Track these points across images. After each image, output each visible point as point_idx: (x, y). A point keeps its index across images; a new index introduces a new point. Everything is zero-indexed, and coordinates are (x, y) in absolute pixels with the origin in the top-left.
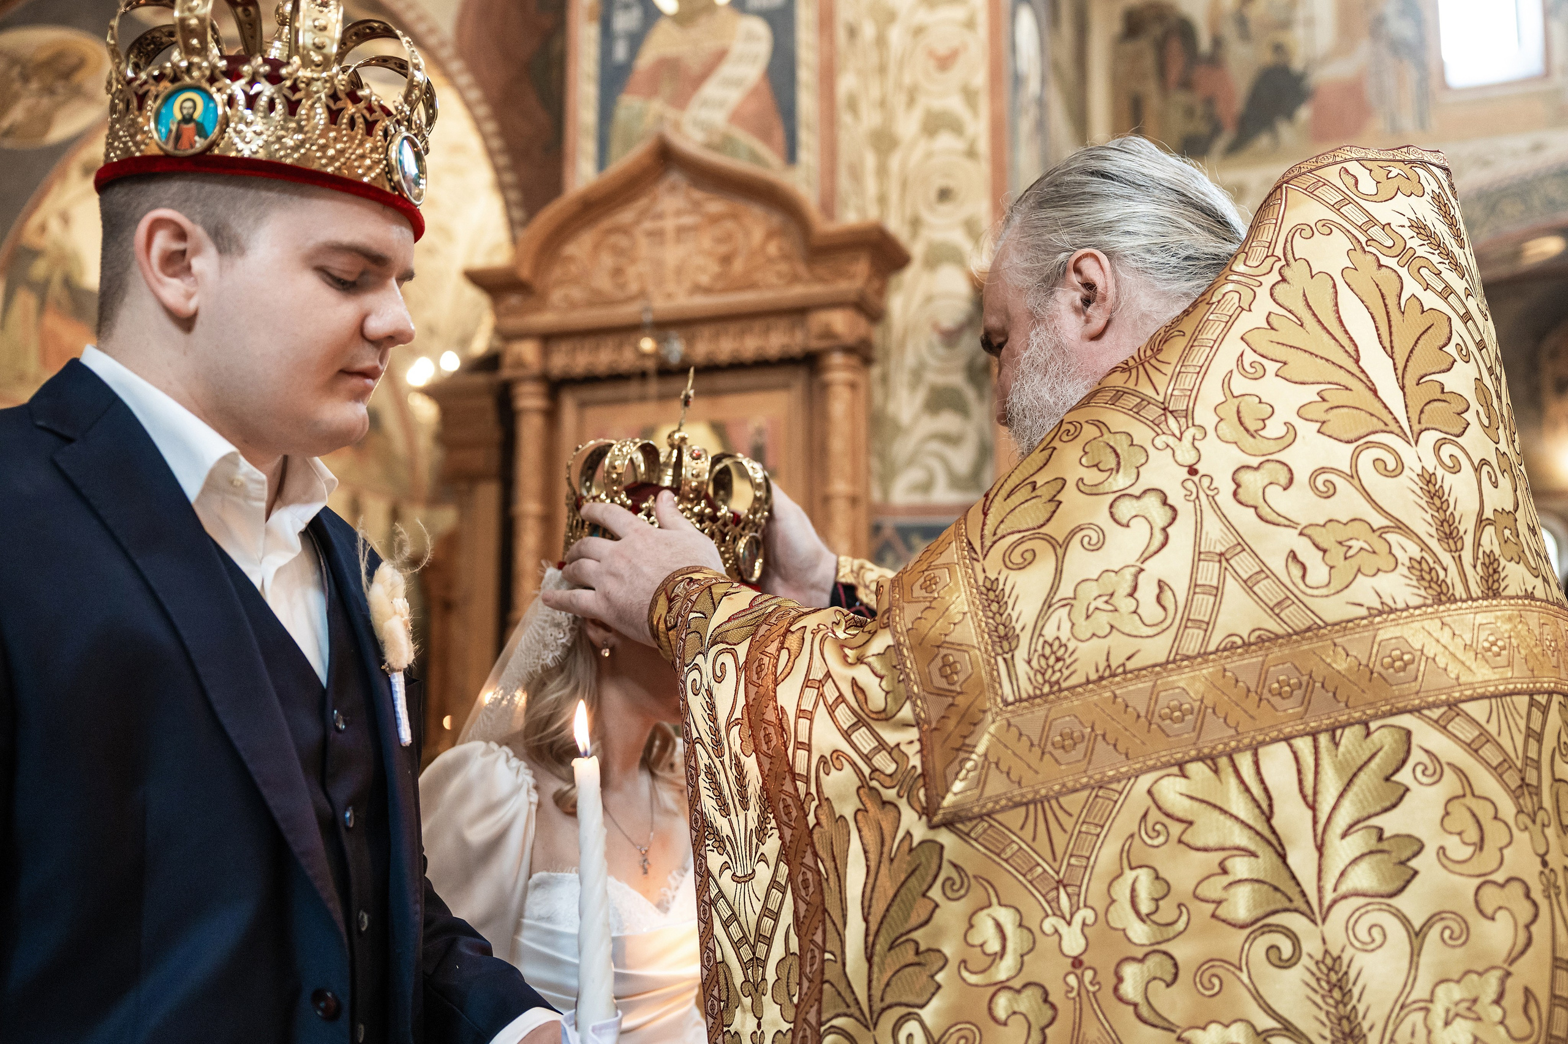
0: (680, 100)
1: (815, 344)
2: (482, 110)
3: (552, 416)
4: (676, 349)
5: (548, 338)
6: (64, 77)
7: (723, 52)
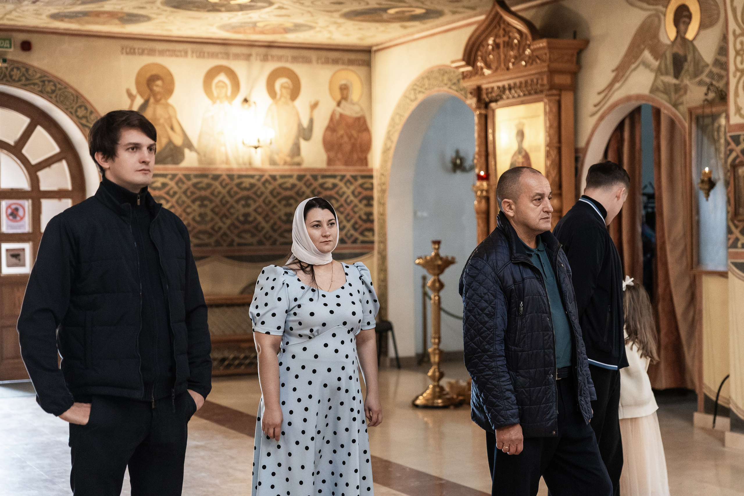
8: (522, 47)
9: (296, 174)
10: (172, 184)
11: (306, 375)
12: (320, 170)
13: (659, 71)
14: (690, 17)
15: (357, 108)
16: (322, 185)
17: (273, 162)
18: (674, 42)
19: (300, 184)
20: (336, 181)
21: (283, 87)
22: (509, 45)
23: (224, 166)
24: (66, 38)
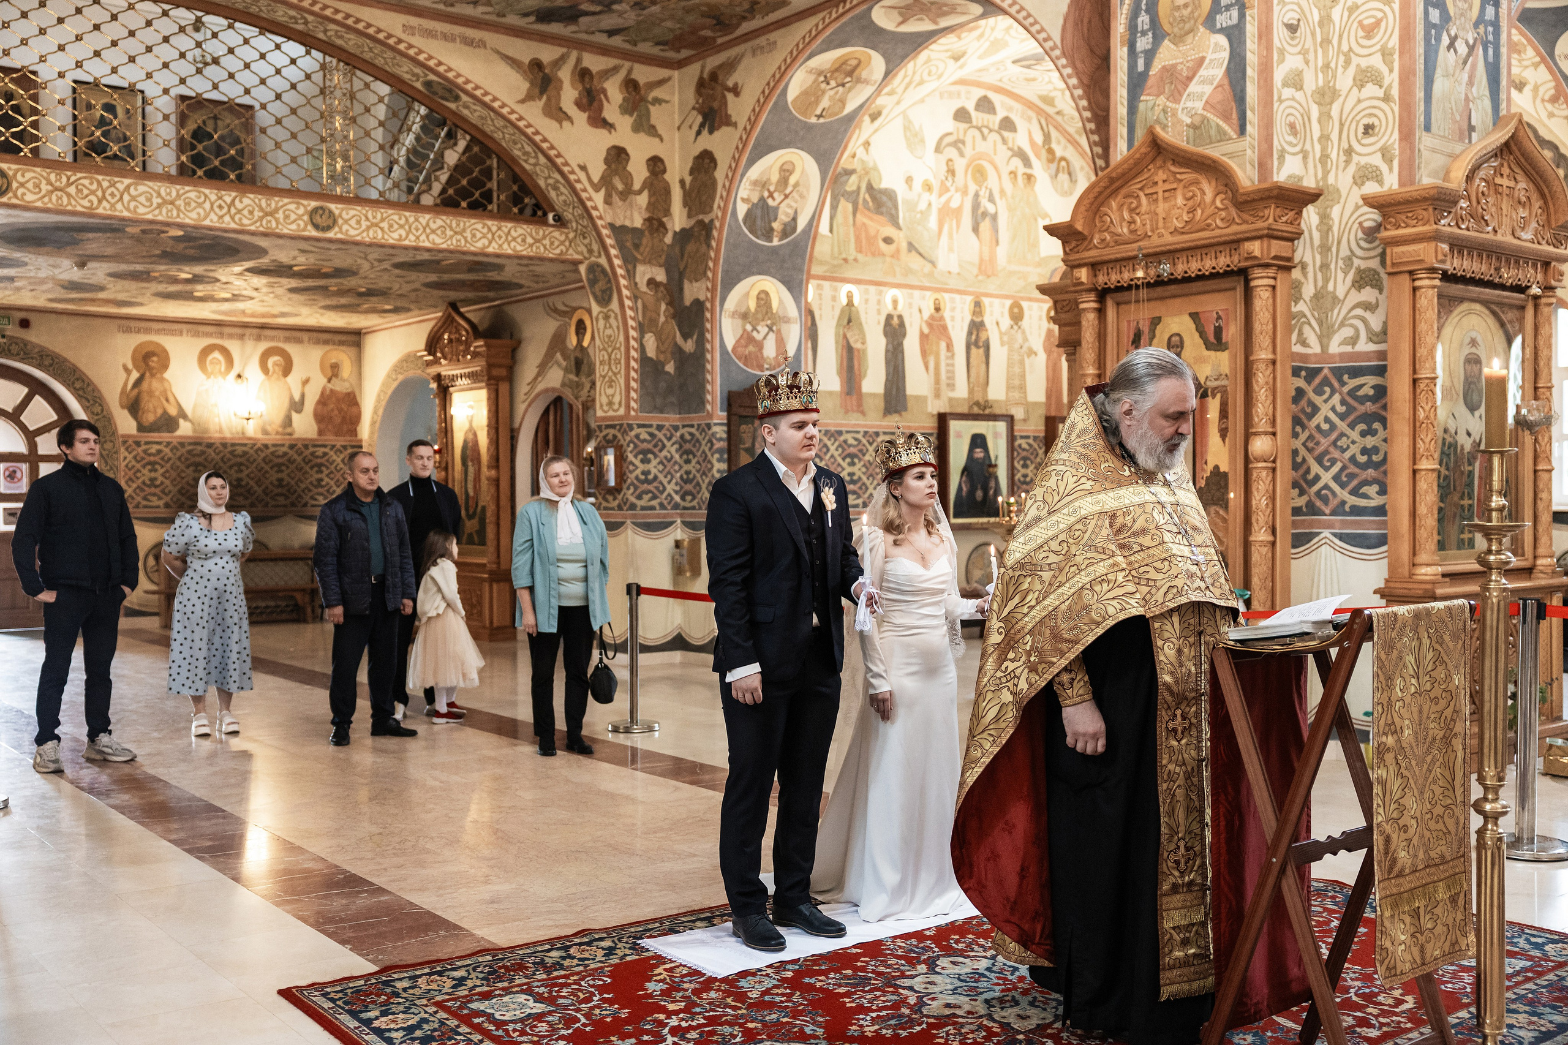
0: (1176, 96)
1: (1243, 264)
2: (1079, 92)
3: (1101, 312)
4: (1166, 269)
5: (1095, 266)
6: (850, 74)
7: (1202, 60)
8: (468, 344)
9: (287, 443)
10: (167, 450)
11: (204, 582)
13: (566, 370)
14: (585, 329)
15: (347, 385)
16: (313, 454)
17: (265, 432)
18: (576, 348)
19: (291, 452)
20: (326, 450)
21: (275, 364)
22: (459, 340)
23: (217, 435)
24: (64, 317)
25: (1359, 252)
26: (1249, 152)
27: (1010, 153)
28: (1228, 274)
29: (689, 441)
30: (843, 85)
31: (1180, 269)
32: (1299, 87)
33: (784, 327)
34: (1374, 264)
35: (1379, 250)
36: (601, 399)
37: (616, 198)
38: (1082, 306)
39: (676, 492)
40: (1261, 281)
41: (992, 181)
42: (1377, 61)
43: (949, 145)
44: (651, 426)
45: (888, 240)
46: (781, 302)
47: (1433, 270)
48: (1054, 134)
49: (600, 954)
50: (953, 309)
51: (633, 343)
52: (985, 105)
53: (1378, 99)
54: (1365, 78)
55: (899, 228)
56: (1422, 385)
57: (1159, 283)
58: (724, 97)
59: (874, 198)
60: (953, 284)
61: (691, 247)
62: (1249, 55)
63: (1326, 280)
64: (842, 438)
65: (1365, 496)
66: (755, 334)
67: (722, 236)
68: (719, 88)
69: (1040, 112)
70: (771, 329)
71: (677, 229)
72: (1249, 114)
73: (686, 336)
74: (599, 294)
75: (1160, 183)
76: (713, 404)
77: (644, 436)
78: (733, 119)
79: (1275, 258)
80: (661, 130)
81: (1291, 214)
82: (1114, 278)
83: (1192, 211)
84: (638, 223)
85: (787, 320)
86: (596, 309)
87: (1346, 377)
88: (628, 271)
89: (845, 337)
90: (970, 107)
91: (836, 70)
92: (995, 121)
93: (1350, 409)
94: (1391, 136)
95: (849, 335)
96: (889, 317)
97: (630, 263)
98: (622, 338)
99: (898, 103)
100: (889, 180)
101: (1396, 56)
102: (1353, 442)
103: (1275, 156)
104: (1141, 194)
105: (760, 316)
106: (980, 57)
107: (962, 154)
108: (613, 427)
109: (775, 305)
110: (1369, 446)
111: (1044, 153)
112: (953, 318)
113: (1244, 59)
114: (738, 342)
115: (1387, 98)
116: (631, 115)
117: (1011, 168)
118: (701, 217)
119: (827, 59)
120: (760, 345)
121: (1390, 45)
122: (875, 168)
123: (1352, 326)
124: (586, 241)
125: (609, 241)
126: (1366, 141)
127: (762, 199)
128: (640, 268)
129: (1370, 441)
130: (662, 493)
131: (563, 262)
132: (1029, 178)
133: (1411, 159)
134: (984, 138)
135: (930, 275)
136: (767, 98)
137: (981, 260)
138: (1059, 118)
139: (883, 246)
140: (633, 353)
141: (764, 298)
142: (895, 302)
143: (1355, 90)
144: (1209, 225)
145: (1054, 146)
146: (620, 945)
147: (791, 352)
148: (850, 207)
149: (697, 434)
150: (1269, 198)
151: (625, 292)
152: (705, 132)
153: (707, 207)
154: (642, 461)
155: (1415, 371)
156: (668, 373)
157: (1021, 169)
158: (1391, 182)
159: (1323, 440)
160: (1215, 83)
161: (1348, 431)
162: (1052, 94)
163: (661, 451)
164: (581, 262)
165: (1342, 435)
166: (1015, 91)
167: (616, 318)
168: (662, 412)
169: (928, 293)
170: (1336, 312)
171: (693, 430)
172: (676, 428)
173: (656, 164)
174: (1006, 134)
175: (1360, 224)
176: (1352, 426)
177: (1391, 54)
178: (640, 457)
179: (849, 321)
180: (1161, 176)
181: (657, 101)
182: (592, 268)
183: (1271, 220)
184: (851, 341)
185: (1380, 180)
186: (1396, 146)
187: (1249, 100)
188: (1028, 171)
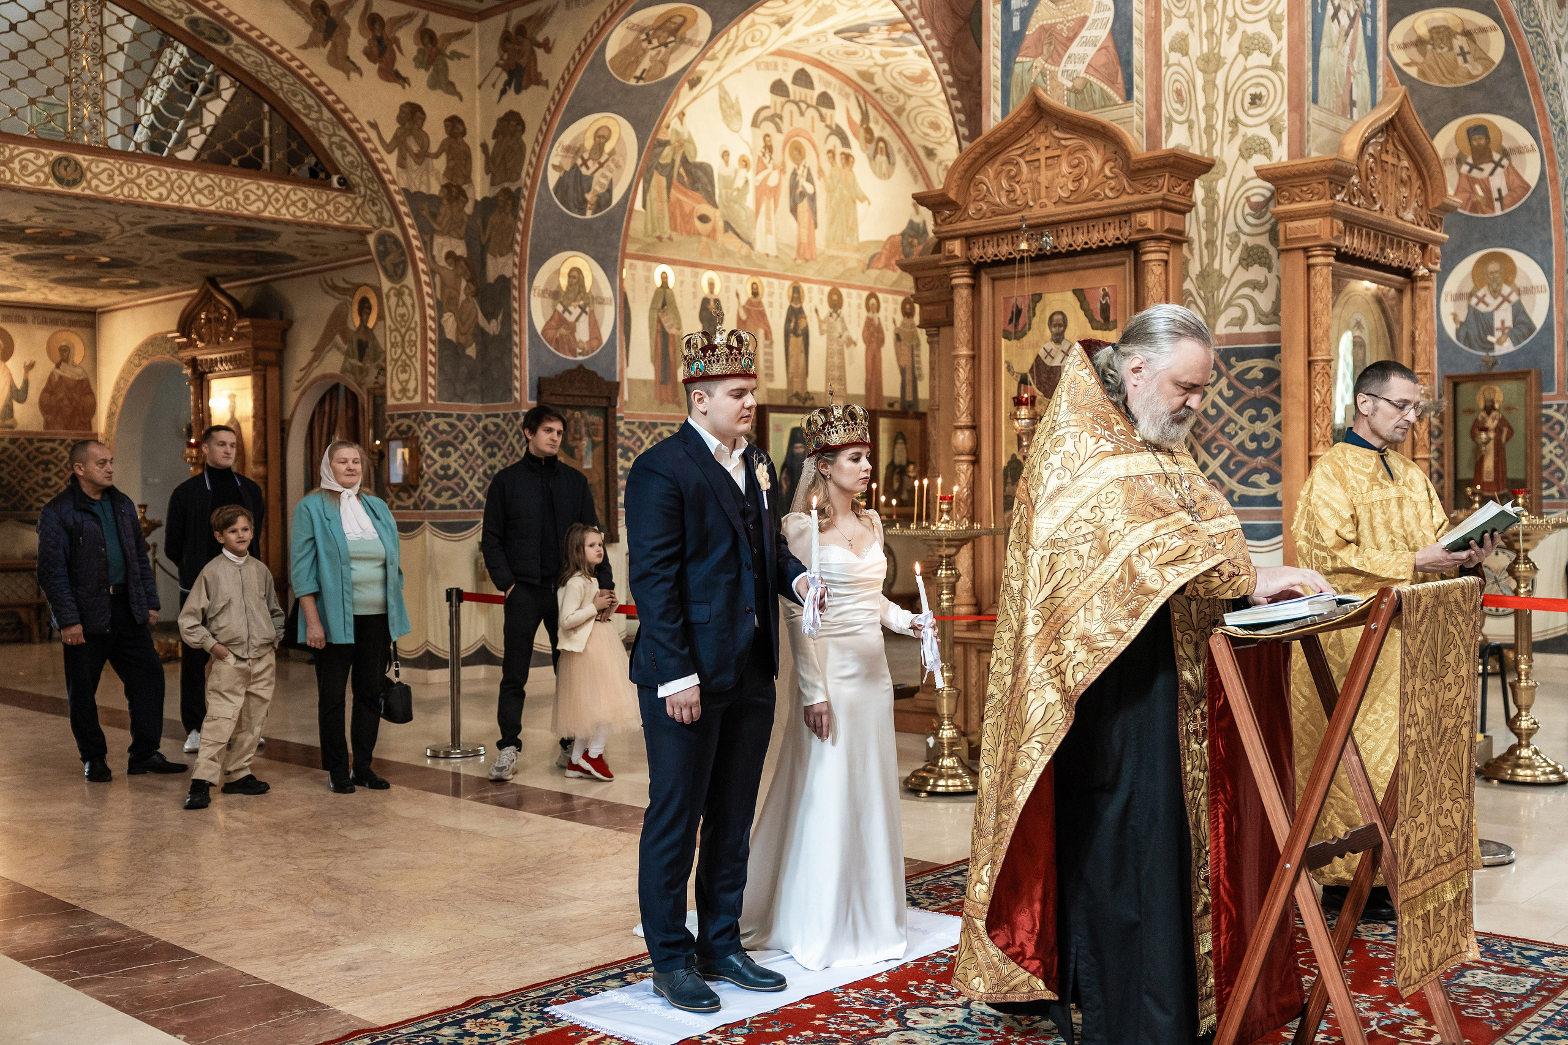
6: (674, 32)
7: (1084, 19)
8: (230, 324)
9: (8, 437)
12: (37, 433)
13: (347, 354)
14: (370, 308)
15: (79, 371)
16: (38, 449)
18: (359, 329)
19: (12, 448)
20: (55, 445)
22: (219, 320)
25: (1247, 229)
26: (1136, 119)
27: (828, 131)
28: (1118, 247)
29: (494, 433)
30: (666, 45)
31: (1065, 241)
32: (1185, 53)
33: (597, 308)
34: (1263, 241)
35: (1268, 226)
36: (393, 386)
37: (410, 161)
38: (955, 281)
39: (479, 489)
40: (1153, 255)
41: (810, 160)
42: (1264, 28)
43: (766, 119)
44: (450, 416)
45: (704, 219)
46: (594, 281)
47: (1327, 247)
48: (872, 113)
49: (504, 1027)
50: (771, 295)
51: (430, 323)
52: (802, 78)
53: (1266, 67)
54: (1250, 45)
55: (715, 206)
56: (1318, 368)
57: (1040, 257)
58: (533, 53)
59: (689, 173)
60: (771, 267)
61: (494, 219)
62: (1135, 15)
63: (1212, 258)
64: (657, 431)
65: (1255, 485)
66: (566, 315)
67: (530, 207)
68: (527, 44)
69: (858, 89)
70: (583, 310)
71: (479, 198)
72: (1136, 78)
73: (489, 316)
74: (390, 268)
75: (1043, 149)
76: (521, 391)
77: (443, 426)
78: (544, 78)
79: (1169, 231)
80: (460, 88)
81: (1184, 185)
82: (991, 251)
83: (1078, 179)
84: (435, 189)
85: (601, 301)
86: (386, 285)
87: (1233, 360)
88: (424, 243)
89: (659, 321)
90: (788, 80)
91: (659, 28)
92: (813, 96)
93: (1238, 394)
94: (1280, 108)
95: (663, 320)
96: (706, 301)
97: (427, 234)
98: (417, 318)
99: (719, 69)
100: (705, 154)
101: (1285, 23)
102: (1242, 428)
103: (1164, 124)
104: (1021, 161)
105: (571, 295)
106: (807, 24)
107: (779, 130)
108: (407, 416)
109: (588, 283)
110: (1258, 432)
111: (862, 132)
112: (771, 304)
113: (1131, 19)
114: (547, 323)
115: (1275, 67)
116: (427, 70)
117: (830, 146)
118: (506, 185)
119: (649, 15)
120: (572, 328)
121: (1278, 12)
122: (690, 141)
123: (1239, 306)
124: (376, 209)
125: (403, 209)
126: (1252, 112)
127: (575, 167)
128: (438, 240)
129: (1259, 428)
130: (463, 490)
131: (349, 231)
132: (848, 158)
133: (1301, 132)
134: (802, 114)
135: (748, 257)
136: (583, 56)
137: (800, 243)
138: (877, 96)
139: (698, 224)
140: (431, 334)
141: (576, 275)
142: (711, 285)
143: (1241, 57)
144: (1097, 195)
145: (872, 125)
146: (524, 1015)
147: (605, 336)
148: (664, 181)
149: (503, 425)
150: (1164, 166)
151: (422, 266)
152: (511, 92)
153: (514, 173)
154: (442, 455)
155: (1309, 353)
156: (469, 357)
157: (840, 149)
158: (1281, 154)
159: (1210, 427)
160: (1099, 45)
161: (1236, 417)
162: (873, 70)
163: (462, 443)
164: (369, 232)
165: (1230, 420)
166: (833, 65)
167: (411, 295)
168: (462, 400)
169: (745, 277)
170: (1222, 290)
171: (498, 421)
172: (479, 419)
173: (455, 125)
174: (824, 110)
175: (1248, 198)
176: (1240, 411)
177: (1279, 21)
178: (439, 449)
179: (664, 304)
180: (1043, 142)
181: (456, 55)
182: (382, 239)
183: (1165, 190)
184: (666, 325)
185: (1267, 152)
186: (1285, 117)
187: (1135, 63)
188: (846, 151)
